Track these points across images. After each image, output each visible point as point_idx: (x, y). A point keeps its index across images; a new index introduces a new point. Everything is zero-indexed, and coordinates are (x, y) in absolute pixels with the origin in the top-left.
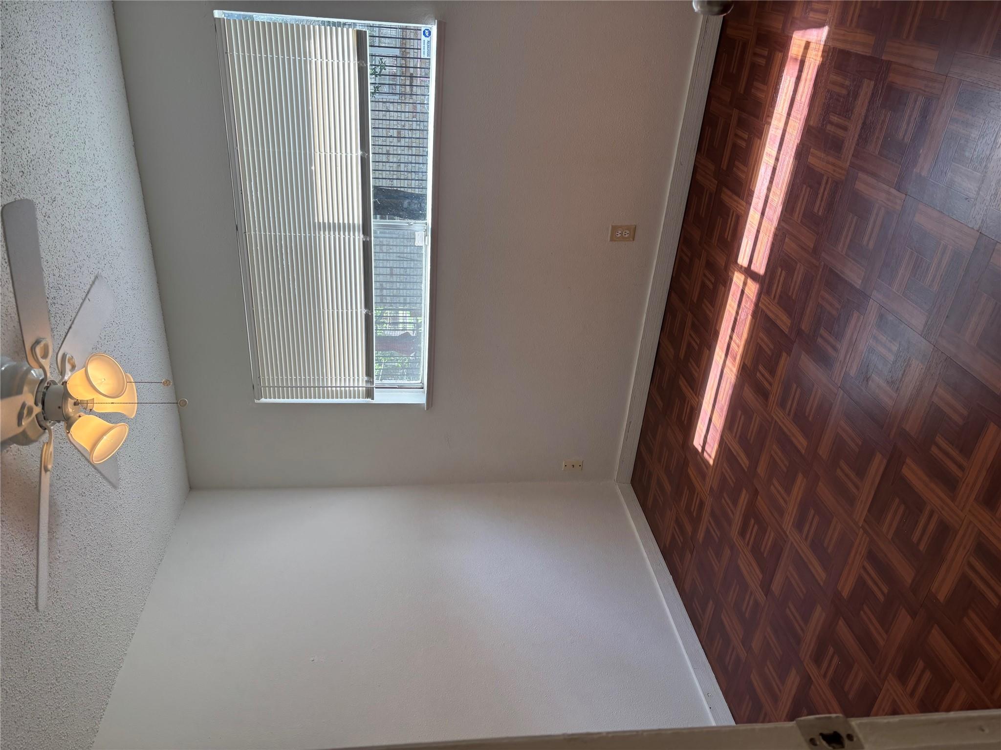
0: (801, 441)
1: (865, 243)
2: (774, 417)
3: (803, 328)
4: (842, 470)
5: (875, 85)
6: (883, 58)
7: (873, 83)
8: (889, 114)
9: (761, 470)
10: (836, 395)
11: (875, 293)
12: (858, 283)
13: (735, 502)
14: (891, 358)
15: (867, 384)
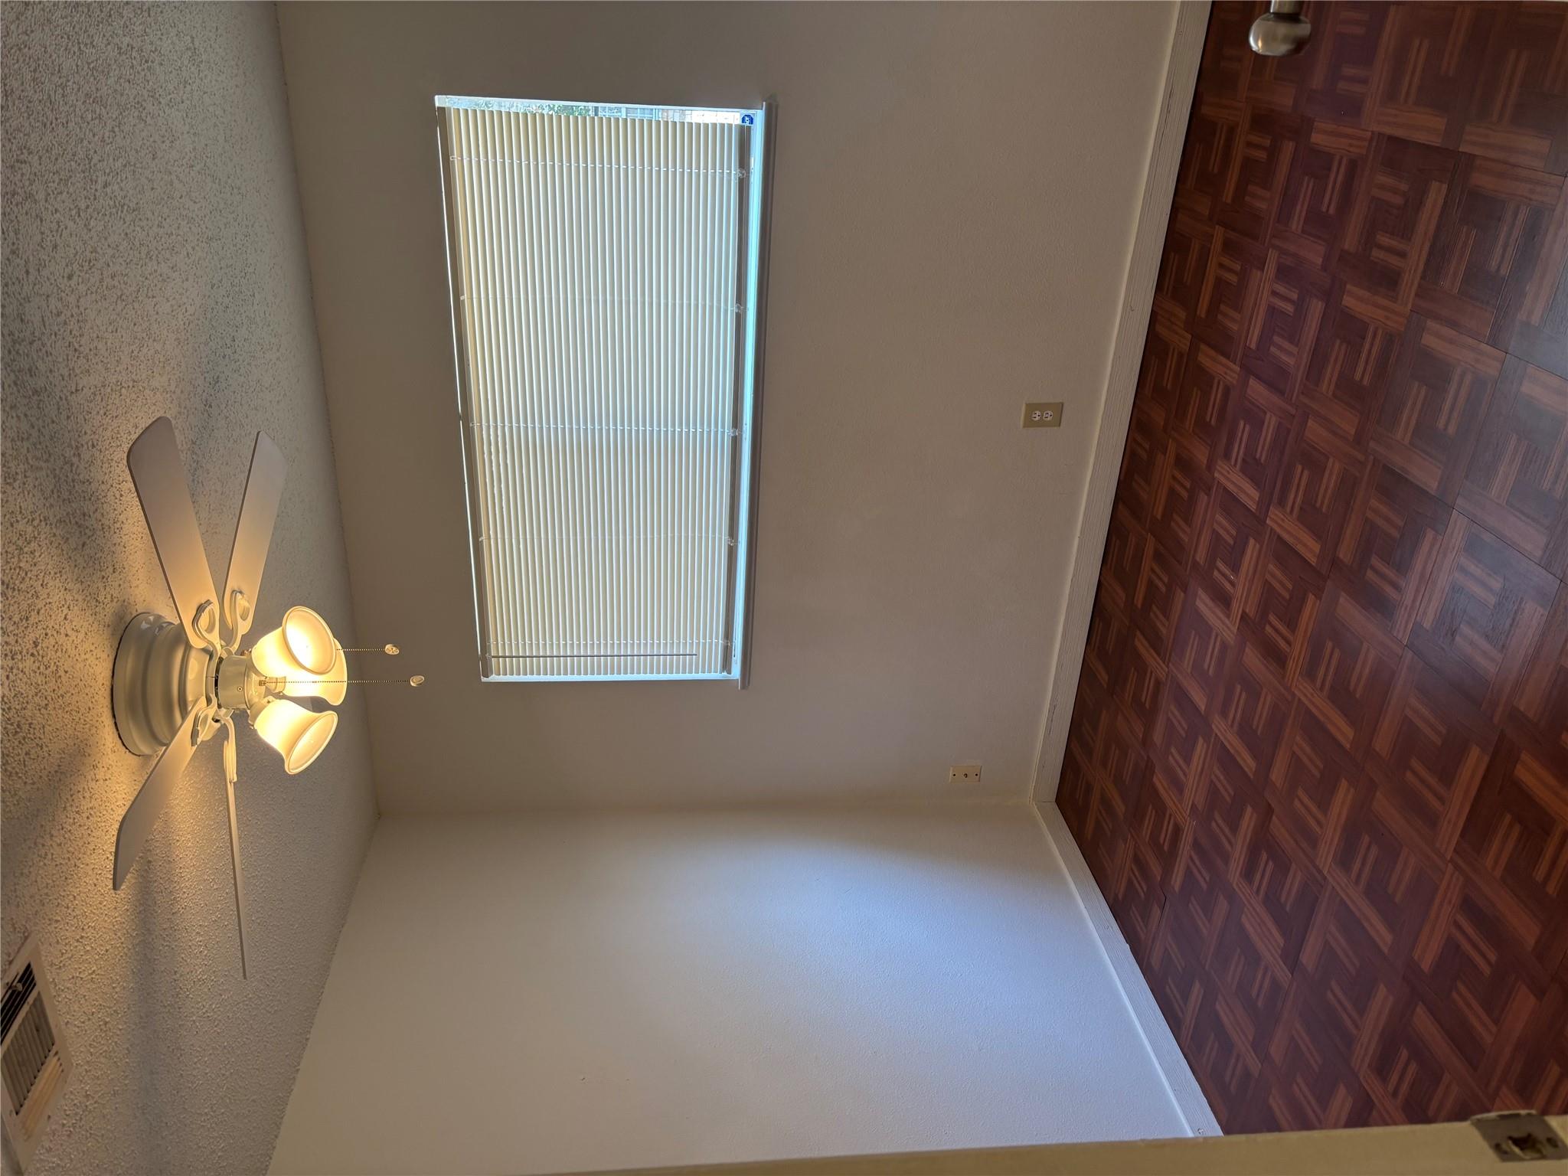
0: (1343, 731)
1: (1441, 424)
2: (1296, 692)
3: (1341, 556)
4: (1414, 772)
5: (1449, 190)
6: (1460, 150)
7: (1445, 187)
8: (1474, 232)
9: (1278, 774)
10: (1401, 657)
11: (1460, 501)
12: (1432, 485)
13: (1234, 828)
14: (1492, 600)
15: (1453, 640)
